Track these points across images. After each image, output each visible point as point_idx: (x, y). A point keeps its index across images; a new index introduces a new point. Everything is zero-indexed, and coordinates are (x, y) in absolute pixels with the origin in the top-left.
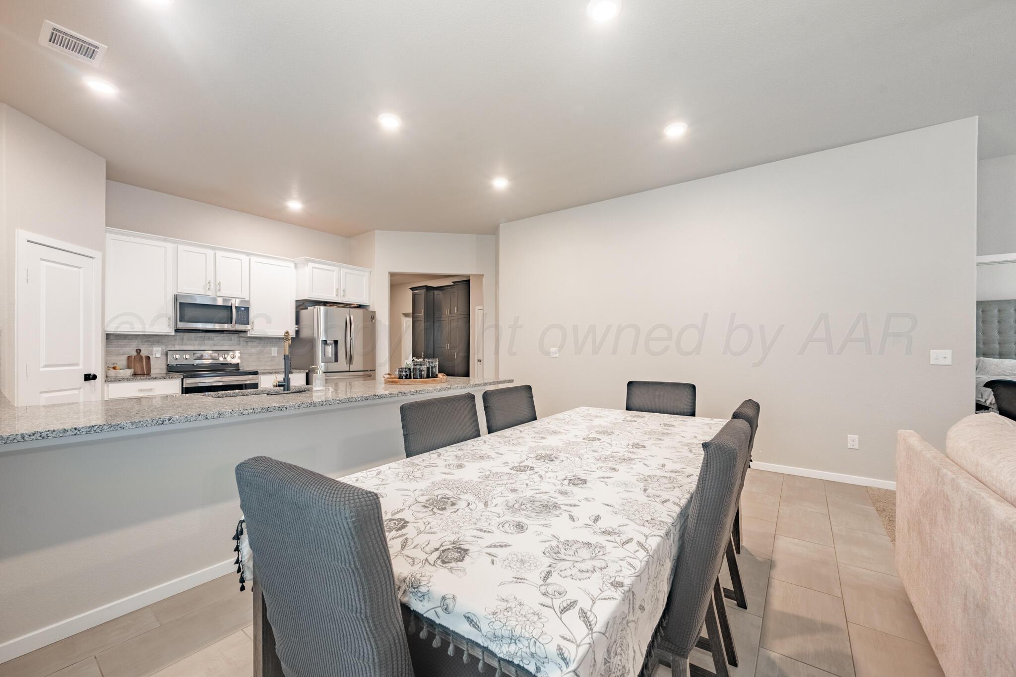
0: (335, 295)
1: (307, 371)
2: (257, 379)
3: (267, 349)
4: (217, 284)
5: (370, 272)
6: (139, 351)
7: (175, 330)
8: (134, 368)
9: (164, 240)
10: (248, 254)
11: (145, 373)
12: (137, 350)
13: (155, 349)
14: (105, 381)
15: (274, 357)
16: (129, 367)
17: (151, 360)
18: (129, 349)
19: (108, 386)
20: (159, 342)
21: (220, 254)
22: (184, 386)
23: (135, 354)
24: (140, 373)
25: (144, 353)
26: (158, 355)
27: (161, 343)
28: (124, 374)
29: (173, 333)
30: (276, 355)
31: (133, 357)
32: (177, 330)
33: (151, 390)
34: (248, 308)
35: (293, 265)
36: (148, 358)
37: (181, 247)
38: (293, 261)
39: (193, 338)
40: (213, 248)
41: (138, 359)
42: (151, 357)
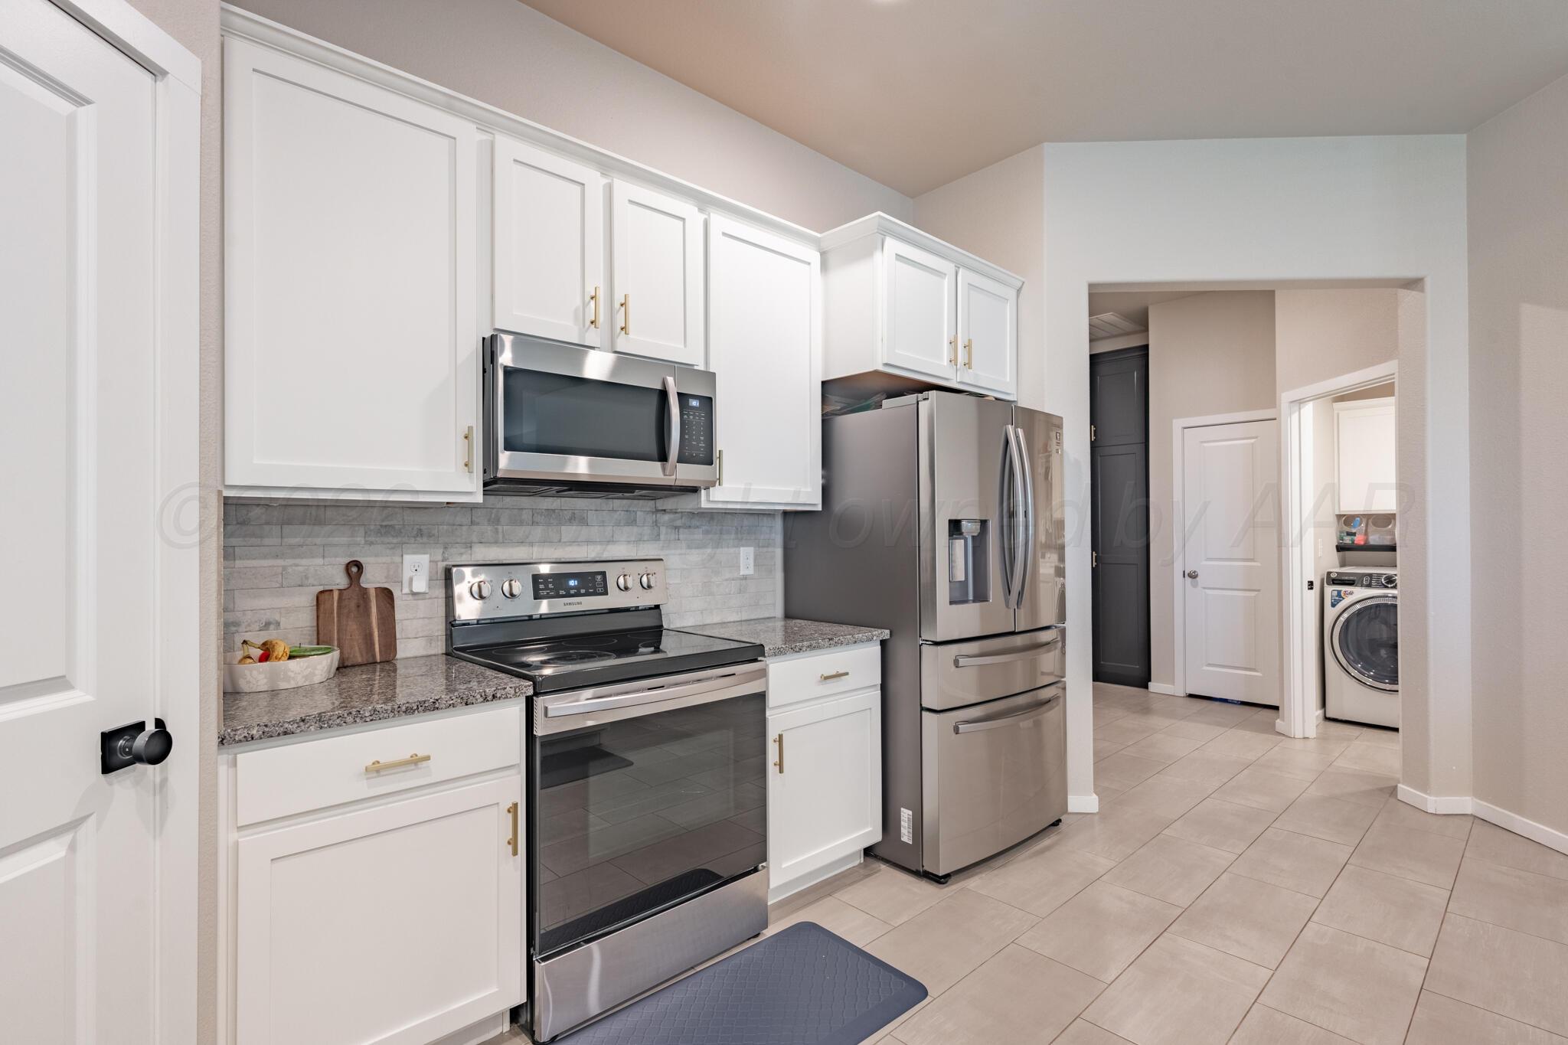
0: (945, 362)
1: (886, 634)
2: (763, 673)
3: (724, 553)
4: (617, 305)
5: (1019, 291)
6: (354, 569)
7: (485, 484)
8: (339, 646)
9: (450, 109)
10: (704, 202)
11: (378, 659)
12: (348, 566)
13: (407, 558)
14: (222, 741)
15: (745, 578)
16: (322, 640)
17: (397, 602)
18: (319, 561)
19: (235, 764)
20: (420, 533)
21: (625, 189)
22: (539, 731)
23: (340, 581)
24: (359, 660)
25: (372, 579)
26: (420, 585)
27: (430, 536)
28: (306, 677)
29: (479, 498)
30: (751, 571)
31: (336, 595)
32: (493, 484)
33: (416, 761)
34: (711, 399)
35: (815, 257)
36: (387, 595)
37: (508, 147)
38: (816, 242)
39: (526, 516)
40: (606, 165)
41: (353, 604)
42: (396, 594)
